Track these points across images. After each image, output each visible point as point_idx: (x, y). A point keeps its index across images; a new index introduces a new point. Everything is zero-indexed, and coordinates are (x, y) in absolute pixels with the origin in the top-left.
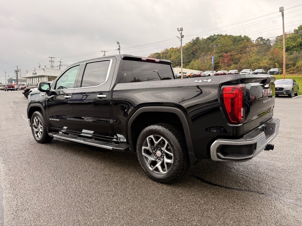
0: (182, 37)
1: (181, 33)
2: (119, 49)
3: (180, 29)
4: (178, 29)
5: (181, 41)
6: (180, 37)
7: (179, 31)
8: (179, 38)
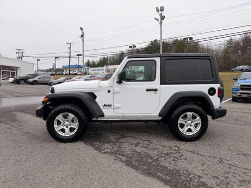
0: (163, 18)
1: (161, 14)
2: (82, 36)
3: (159, 9)
4: (157, 8)
5: (161, 23)
6: (160, 20)
7: (158, 11)
8: (158, 20)
